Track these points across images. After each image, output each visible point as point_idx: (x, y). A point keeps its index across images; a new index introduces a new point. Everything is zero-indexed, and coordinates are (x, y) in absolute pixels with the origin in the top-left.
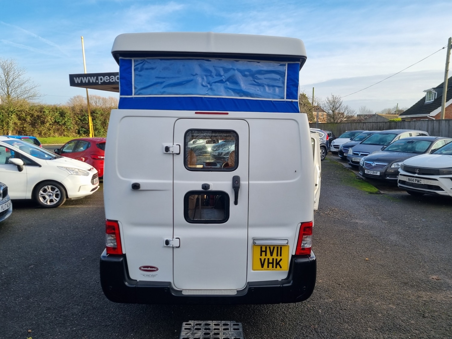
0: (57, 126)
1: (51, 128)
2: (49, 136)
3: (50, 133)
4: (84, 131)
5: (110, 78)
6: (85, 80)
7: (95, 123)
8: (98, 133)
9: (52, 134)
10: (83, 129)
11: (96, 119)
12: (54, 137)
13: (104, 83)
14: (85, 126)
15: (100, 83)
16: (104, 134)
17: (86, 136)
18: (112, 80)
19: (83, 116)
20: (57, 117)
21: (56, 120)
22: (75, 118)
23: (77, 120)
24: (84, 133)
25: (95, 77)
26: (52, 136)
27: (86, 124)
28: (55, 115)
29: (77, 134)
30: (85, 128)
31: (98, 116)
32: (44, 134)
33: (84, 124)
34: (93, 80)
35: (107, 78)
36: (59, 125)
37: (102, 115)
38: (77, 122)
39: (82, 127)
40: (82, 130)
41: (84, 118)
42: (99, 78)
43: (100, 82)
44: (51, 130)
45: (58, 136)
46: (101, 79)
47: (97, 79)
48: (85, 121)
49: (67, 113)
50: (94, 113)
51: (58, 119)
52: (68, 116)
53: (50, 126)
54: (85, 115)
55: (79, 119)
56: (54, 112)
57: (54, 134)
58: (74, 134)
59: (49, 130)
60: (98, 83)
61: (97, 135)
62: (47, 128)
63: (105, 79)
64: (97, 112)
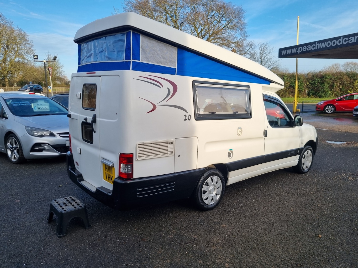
0: (292, 89)
1: (287, 91)
2: (285, 97)
3: (286, 95)
4: (313, 93)
5: (307, 48)
6: (289, 52)
7: (323, 86)
8: (325, 95)
9: (288, 95)
10: (313, 91)
11: (325, 83)
12: (288, 97)
13: (302, 53)
14: (315, 89)
15: (299, 53)
16: (331, 95)
17: (314, 97)
18: (309, 49)
19: (314, 81)
20: (293, 82)
21: (292, 84)
22: (306, 82)
23: (308, 84)
24: (313, 95)
25: (296, 48)
26: (287, 97)
27: (315, 87)
28: (291, 81)
29: (307, 96)
30: (314, 91)
31: (327, 80)
32: (281, 95)
33: (313, 87)
34: (294, 51)
35: (305, 48)
36: (293, 88)
37: (331, 79)
38: (308, 86)
39: (312, 90)
40: (311, 93)
41: (314, 82)
42: (299, 48)
43: (299, 51)
44: (287, 92)
45: (291, 97)
46: (300, 49)
47: (297, 50)
48: (315, 85)
49: (301, 79)
50: (323, 77)
51: (293, 84)
52: (301, 81)
53: (287, 89)
54: (315, 80)
55: (310, 83)
56: (291, 78)
57: (289, 95)
58: (304, 95)
59: (286, 92)
60: (298, 52)
61: (324, 97)
62: (285, 91)
63: (304, 49)
64: (326, 77)
